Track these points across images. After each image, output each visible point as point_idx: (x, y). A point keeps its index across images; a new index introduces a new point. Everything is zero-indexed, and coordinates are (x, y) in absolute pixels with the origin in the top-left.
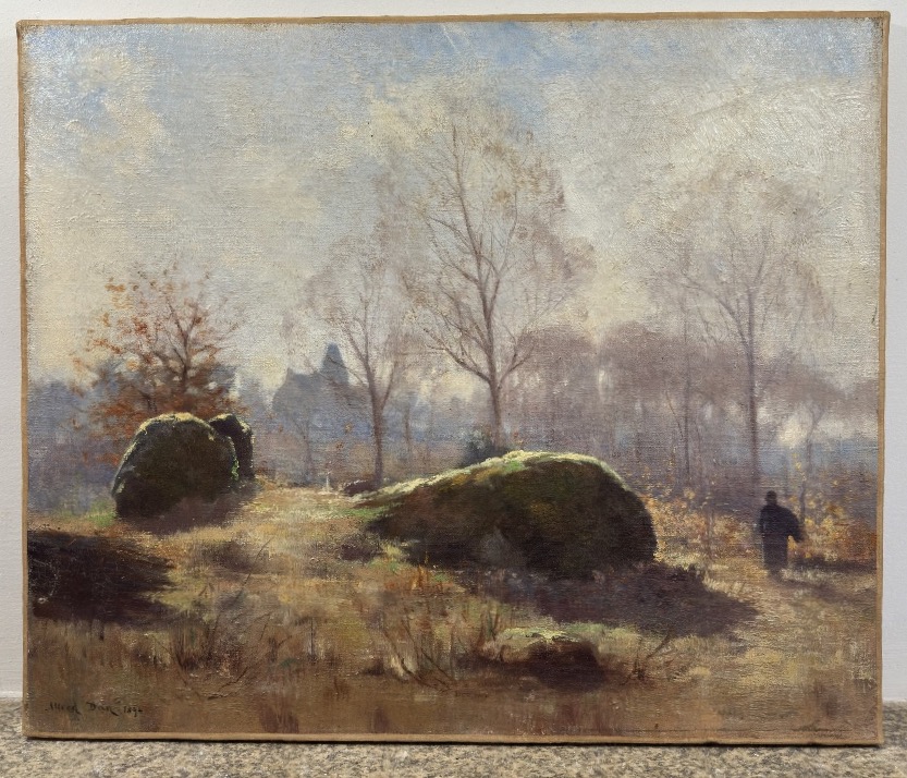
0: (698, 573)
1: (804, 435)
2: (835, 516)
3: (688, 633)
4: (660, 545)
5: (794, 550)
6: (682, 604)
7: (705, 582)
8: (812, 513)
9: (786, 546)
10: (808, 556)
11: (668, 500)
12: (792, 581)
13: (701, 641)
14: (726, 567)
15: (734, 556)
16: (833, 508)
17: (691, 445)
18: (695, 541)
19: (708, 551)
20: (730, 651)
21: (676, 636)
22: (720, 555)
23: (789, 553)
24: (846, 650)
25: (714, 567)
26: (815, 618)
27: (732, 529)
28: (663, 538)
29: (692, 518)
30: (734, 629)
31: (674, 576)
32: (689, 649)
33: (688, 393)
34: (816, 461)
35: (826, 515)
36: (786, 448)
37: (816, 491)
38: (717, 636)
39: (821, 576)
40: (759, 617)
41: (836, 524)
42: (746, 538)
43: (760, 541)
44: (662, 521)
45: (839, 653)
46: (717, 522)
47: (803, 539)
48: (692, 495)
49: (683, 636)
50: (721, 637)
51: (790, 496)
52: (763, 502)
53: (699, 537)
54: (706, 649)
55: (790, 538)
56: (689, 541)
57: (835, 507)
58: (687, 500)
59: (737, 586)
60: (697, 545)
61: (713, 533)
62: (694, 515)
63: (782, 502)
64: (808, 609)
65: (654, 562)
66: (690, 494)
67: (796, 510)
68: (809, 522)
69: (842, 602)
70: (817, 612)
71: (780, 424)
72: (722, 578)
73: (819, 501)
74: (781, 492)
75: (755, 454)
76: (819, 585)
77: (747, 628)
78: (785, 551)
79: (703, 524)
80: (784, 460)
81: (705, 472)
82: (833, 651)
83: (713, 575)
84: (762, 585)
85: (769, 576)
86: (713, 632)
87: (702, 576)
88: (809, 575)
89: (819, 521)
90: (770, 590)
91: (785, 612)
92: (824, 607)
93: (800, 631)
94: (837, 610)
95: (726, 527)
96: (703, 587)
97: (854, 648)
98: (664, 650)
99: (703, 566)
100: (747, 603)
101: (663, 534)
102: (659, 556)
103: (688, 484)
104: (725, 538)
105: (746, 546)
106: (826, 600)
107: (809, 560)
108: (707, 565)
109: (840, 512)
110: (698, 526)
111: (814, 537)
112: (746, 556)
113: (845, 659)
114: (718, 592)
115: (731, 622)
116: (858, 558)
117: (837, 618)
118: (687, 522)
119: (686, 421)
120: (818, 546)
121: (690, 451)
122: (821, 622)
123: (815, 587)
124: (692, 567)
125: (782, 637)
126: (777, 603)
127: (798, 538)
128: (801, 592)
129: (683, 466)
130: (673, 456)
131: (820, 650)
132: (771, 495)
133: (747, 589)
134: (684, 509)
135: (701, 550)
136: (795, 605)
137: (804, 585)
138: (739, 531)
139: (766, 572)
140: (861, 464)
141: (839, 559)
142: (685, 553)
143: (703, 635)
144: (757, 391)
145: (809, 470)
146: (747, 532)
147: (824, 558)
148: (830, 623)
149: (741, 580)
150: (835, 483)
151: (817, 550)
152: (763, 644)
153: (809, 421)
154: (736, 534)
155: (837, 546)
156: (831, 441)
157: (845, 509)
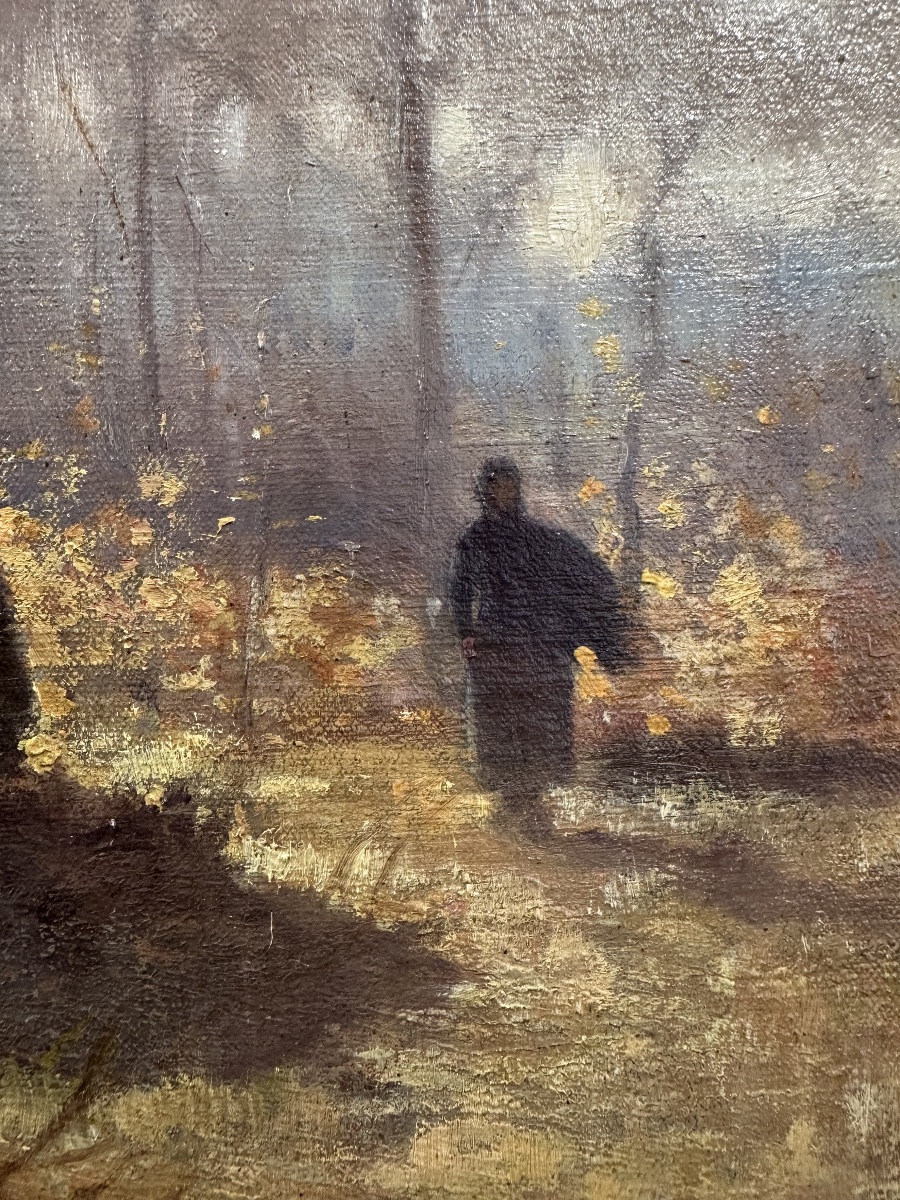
0: (202, 813)
1: (629, 214)
2: (766, 557)
3: (166, 1065)
4: (47, 704)
5: (599, 705)
6: (140, 946)
7: (231, 850)
8: (668, 544)
9: (566, 687)
10: (657, 727)
11: (77, 514)
12: (595, 836)
13: (227, 1101)
14: (317, 785)
15: (349, 736)
16: (756, 525)
17: (166, 278)
18: (189, 681)
19: (244, 721)
20: (350, 1134)
21: (120, 1083)
22: (292, 736)
23: (579, 722)
24: (831, 1118)
25: (270, 786)
26: (695, 987)
27: (341, 622)
28: (59, 674)
29: (172, 584)
30: (363, 1043)
31: (103, 832)
32: (176, 1134)
33: (143, 59)
34: (681, 325)
35: (727, 551)
36: (555, 280)
37: (688, 451)
38: (290, 1078)
39: (718, 809)
40: (462, 991)
41: (772, 589)
42: (401, 658)
43: (455, 670)
44: (52, 604)
45: (801, 1133)
46: (280, 598)
47: (634, 661)
48: (172, 488)
49: (147, 1081)
50: (305, 1081)
51: (580, 479)
52: (468, 509)
53: (205, 662)
54: (243, 1128)
55: (584, 654)
56: (167, 682)
57: (768, 522)
58: (151, 510)
59: (365, 862)
60: (196, 698)
61: (264, 644)
62: (186, 574)
63: (544, 503)
64: (668, 955)
65: (21, 774)
66: (164, 485)
67: (605, 539)
68: (661, 586)
69: (807, 918)
70: (705, 965)
71: (529, 176)
72: (306, 832)
73: (698, 494)
74: (537, 461)
75: (427, 309)
76: (704, 847)
77: (414, 1037)
78: (564, 711)
79: (218, 608)
80: (547, 328)
81: (221, 390)
82: (775, 1126)
83: (264, 820)
84: (467, 854)
85: (497, 820)
86: (271, 1060)
87: (219, 829)
88: (667, 806)
89: (699, 578)
90: (503, 879)
91: (572, 968)
92: (730, 941)
93: (635, 1047)
94: (788, 955)
95: (317, 614)
96: (225, 872)
97: (862, 1109)
98: (71, 1142)
99: (222, 784)
100: (407, 932)
101: (59, 657)
102: (39, 749)
103: (156, 445)
104: (314, 665)
105: (399, 696)
106: (741, 913)
107: (666, 746)
108: (239, 782)
109: (786, 536)
110: (198, 619)
111: (683, 649)
112: (398, 733)
113: (826, 1159)
114: (287, 891)
115: (344, 1016)
116: (864, 733)
117: (789, 985)
118: (153, 602)
119: (144, 176)
120: (701, 683)
121: (163, 307)
122: (719, 1006)
123: (693, 859)
124: (179, 794)
125: (558, 1074)
126: (535, 932)
127: (613, 659)
128: (634, 885)
129: (134, 372)
130: (91, 326)
131: (723, 1122)
132: (499, 479)
133: (407, 875)
134: (139, 552)
135: (213, 718)
136: (610, 938)
137: (646, 851)
138: (372, 633)
139: (483, 804)
140: (867, 335)
141: (790, 738)
142: (146, 734)
143: (229, 1071)
144: (429, 39)
145: (650, 366)
146: (404, 637)
147: (723, 735)
148: (762, 1008)
149: (380, 836)
150: (762, 416)
151: (696, 703)
152: (479, 1101)
153: (646, 157)
154: (360, 650)
155: (774, 683)
156: (742, 241)
157: (808, 523)
